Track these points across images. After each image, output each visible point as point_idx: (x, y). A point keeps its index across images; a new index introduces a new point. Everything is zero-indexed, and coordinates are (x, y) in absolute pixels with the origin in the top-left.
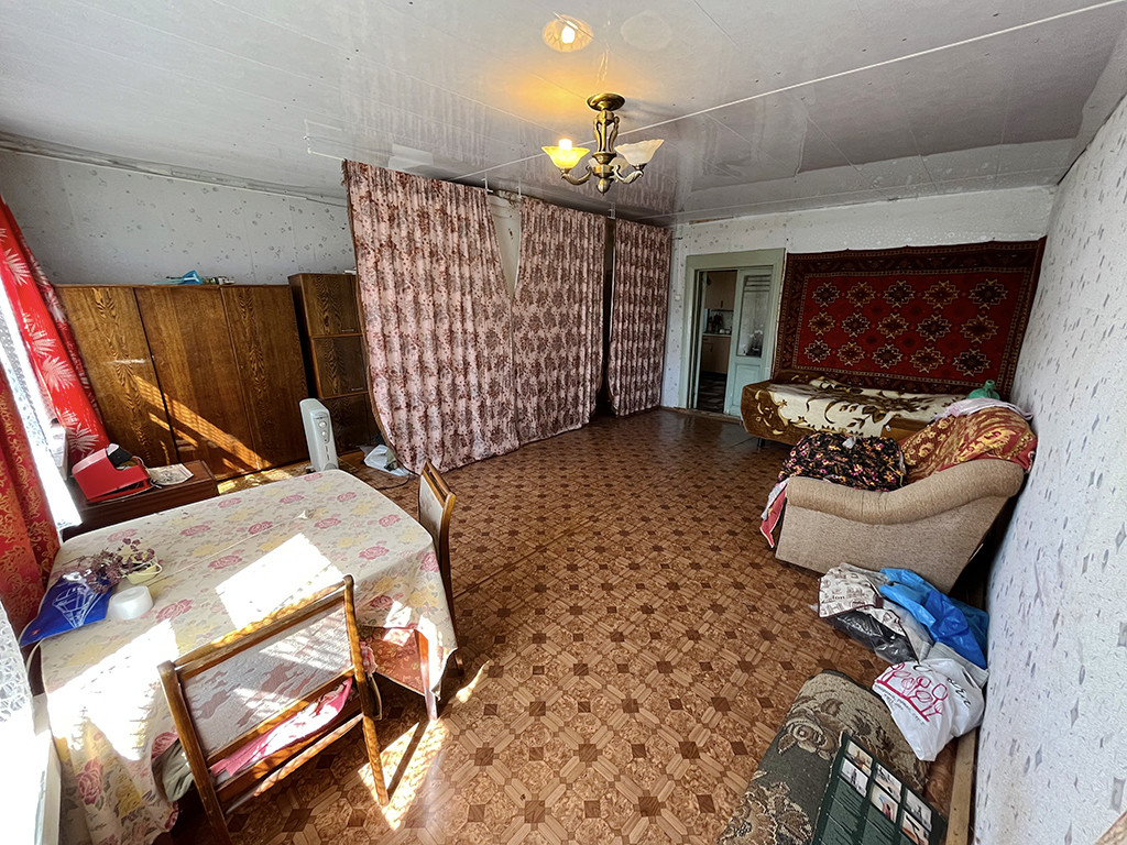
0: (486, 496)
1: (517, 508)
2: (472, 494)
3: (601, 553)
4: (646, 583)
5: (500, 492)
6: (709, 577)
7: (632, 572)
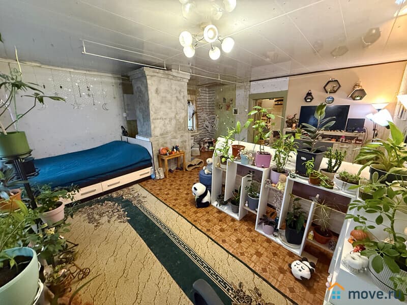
0: (164, 194)
1: (176, 200)
2: (159, 193)
3: (208, 223)
4: (227, 239)
5: (170, 192)
6: (255, 236)
7: (221, 233)
